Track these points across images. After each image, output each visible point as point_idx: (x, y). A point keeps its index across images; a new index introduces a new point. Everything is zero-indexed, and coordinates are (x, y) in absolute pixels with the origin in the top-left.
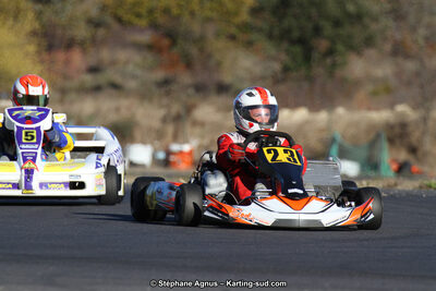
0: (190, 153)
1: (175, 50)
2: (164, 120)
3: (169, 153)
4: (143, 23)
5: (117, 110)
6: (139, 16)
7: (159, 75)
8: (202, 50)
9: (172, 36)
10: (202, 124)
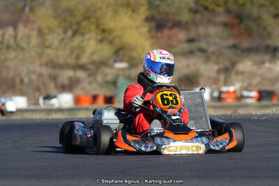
0: (235, 92)
1: (242, 26)
2: (218, 72)
3: (221, 93)
4: (221, 10)
5: (188, 66)
6: (218, 5)
7: (231, 42)
8: (259, 26)
9: (240, 18)
10: (243, 73)
